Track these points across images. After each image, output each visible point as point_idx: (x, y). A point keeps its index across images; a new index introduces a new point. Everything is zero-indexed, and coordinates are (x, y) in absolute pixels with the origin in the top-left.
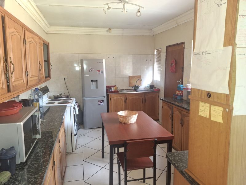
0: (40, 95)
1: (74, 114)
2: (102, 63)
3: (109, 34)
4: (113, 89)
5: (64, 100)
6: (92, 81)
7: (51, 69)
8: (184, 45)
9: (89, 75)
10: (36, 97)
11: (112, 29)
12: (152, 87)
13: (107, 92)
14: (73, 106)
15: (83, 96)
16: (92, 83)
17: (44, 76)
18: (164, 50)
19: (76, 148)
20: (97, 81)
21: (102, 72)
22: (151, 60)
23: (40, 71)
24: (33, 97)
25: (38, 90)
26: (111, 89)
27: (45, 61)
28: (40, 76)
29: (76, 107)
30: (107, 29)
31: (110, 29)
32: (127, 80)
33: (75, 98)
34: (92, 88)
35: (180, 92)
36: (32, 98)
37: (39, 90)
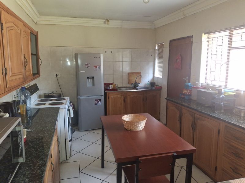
0: (28, 95)
1: (69, 117)
2: (100, 57)
3: (106, 26)
4: (111, 87)
5: (56, 100)
6: (88, 78)
7: (40, 64)
8: (192, 39)
9: (84, 71)
10: (23, 98)
11: (110, 21)
12: (152, 84)
13: (105, 90)
14: (67, 108)
15: (78, 95)
16: (89, 80)
17: (31, 73)
18: (167, 45)
19: (71, 155)
20: (93, 78)
21: (99, 68)
22: (152, 55)
23: (25, 67)
24: (19, 98)
25: (24, 89)
26: (109, 87)
27: (32, 54)
28: (25, 74)
29: (71, 108)
30: (104, 20)
31: (108, 21)
32: (125, 77)
33: (69, 98)
34: (88, 86)
35: (188, 90)
36: (17, 99)
37: (26, 89)
